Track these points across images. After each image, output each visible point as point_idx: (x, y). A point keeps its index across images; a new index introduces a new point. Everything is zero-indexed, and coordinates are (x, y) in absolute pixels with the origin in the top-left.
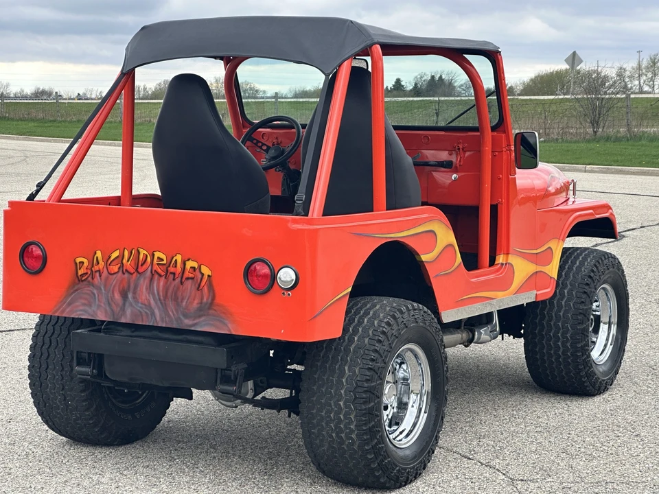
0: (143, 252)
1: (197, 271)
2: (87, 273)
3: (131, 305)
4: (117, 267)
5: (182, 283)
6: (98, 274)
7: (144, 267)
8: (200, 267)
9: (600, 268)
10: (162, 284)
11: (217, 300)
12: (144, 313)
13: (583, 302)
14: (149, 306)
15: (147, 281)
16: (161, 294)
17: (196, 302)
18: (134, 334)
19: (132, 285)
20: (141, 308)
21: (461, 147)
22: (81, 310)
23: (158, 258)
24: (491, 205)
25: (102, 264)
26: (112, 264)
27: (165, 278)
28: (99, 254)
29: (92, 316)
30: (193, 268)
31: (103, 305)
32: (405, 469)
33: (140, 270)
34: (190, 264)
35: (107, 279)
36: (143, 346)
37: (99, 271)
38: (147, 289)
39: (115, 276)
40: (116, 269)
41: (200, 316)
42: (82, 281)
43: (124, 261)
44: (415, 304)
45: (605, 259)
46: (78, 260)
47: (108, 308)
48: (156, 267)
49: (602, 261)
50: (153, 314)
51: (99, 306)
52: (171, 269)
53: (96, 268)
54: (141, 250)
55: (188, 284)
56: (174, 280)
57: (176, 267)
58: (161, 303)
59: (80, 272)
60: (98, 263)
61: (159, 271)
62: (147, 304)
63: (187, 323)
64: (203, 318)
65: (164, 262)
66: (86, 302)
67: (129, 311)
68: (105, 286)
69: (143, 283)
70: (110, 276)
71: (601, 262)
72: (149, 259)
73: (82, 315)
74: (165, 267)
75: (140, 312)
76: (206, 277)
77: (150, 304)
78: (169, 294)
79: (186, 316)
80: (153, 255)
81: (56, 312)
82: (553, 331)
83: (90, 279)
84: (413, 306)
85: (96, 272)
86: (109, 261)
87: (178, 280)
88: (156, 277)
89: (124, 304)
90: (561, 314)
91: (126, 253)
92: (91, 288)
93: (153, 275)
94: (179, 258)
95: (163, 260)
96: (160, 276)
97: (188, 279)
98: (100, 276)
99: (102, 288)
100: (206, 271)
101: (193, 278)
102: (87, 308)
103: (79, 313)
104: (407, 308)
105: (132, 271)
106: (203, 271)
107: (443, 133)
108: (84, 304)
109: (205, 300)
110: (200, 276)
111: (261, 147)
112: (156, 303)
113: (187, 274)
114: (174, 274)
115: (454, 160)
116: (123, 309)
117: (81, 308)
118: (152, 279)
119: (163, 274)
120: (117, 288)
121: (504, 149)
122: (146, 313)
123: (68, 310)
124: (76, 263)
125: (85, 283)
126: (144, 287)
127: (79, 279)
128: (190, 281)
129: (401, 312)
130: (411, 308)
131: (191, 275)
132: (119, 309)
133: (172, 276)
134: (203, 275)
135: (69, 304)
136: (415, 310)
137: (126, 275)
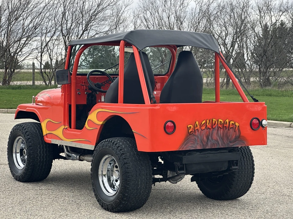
0: (214, 120)
1: (234, 125)
2: (193, 131)
3: (210, 141)
4: (205, 127)
5: (229, 130)
6: (197, 131)
7: (215, 126)
8: (235, 123)
10: (222, 131)
11: (241, 135)
12: (215, 144)
14: (217, 140)
15: (216, 131)
16: (221, 135)
17: (234, 136)
19: (211, 133)
20: (214, 142)
22: (190, 146)
23: (220, 121)
25: (198, 126)
26: (203, 126)
27: (223, 129)
28: (197, 123)
29: (195, 148)
30: (233, 124)
31: (199, 143)
33: (213, 127)
34: (232, 122)
35: (201, 132)
37: (198, 129)
38: (216, 134)
39: (204, 130)
40: (204, 128)
41: (235, 141)
42: (191, 134)
43: (207, 124)
46: (189, 126)
47: (201, 144)
48: (219, 125)
50: (219, 143)
51: (198, 143)
52: (225, 125)
53: (196, 128)
54: (213, 119)
55: (231, 130)
56: (226, 129)
57: (226, 124)
58: (222, 138)
59: (190, 131)
60: (197, 126)
61: (220, 126)
62: (216, 139)
63: (231, 145)
64: (236, 142)
65: (222, 123)
66: (192, 143)
67: (209, 144)
68: (200, 135)
69: (215, 132)
70: (202, 131)
72: (217, 122)
74: (223, 125)
75: (214, 143)
76: (237, 127)
77: (217, 139)
78: (225, 135)
79: (230, 142)
80: (218, 121)
81: (180, 149)
83: (194, 133)
85: (196, 130)
86: (201, 125)
87: (227, 129)
88: (220, 129)
89: (208, 141)
91: (208, 121)
92: (195, 137)
93: (218, 128)
94: (227, 121)
95: (222, 122)
96: (221, 128)
97: (231, 128)
98: (198, 131)
99: (199, 136)
100: (237, 124)
101: (233, 128)
102: (192, 145)
103: (189, 148)
105: (210, 128)
106: (236, 125)
108: (192, 144)
109: (237, 135)
110: (235, 127)
112: (220, 139)
113: (231, 126)
114: (226, 127)
116: (207, 143)
117: (191, 145)
118: (218, 130)
119: (222, 127)
120: (205, 136)
122: (216, 143)
123: (185, 147)
124: (188, 128)
125: (192, 135)
126: (215, 134)
127: (189, 134)
128: (232, 129)
131: (232, 127)
132: (205, 143)
133: (225, 128)
134: (236, 126)
135: (186, 145)
137: (208, 130)
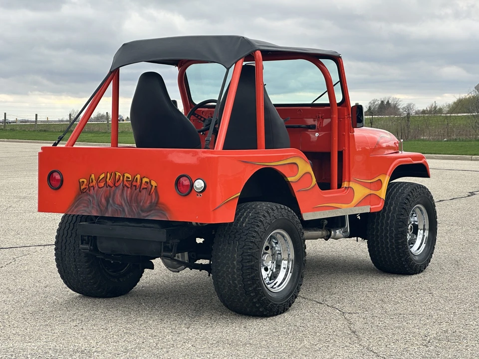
0: (118, 174)
1: (149, 184)
2: (86, 188)
3: (111, 205)
4: (103, 183)
5: (140, 191)
6: (92, 188)
7: (119, 183)
8: (150, 182)
9: (414, 194)
10: (129, 192)
11: (161, 200)
12: (118, 210)
13: (402, 214)
14: (121, 206)
15: (120, 191)
16: (128, 198)
17: (148, 202)
18: (114, 224)
19: (112, 193)
20: (117, 207)
21: (320, 116)
22: (82, 210)
23: (127, 177)
24: (338, 152)
25: (95, 182)
26: (101, 181)
27: (131, 189)
28: (93, 176)
29: (89, 213)
30: (146, 182)
31: (95, 206)
32: (276, 304)
33: (116, 185)
34: (145, 180)
35: (97, 191)
36: (119, 230)
37: (93, 186)
38: (120, 196)
39: (102, 189)
40: (102, 184)
41: (150, 211)
42: (84, 193)
43: (108, 180)
44: (282, 206)
45: (418, 188)
46: (81, 180)
47: (98, 209)
48: (126, 183)
49: (416, 189)
50: (124, 210)
51: (93, 207)
52: (134, 183)
53: (91, 185)
54: (117, 173)
55: (144, 192)
56: (136, 189)
57: (137, 182)
58: (128, 203)
59: (82, 188)
60: (92, 181)
61: (127, 185)
62: (120, 204)
63: (143, 215)
64: (152, 212)
65: (130, 179)
66: (85, 205)
67: (110, 209)
68: (96, 195)
69: (118, 192)
70: (100, 189)
71: (414, 190)
72: (121, 178)
73: (84, 213)
74: (130, 182)
75: (117, 210)
76: (154, 187)
77: (122, 203)
78: (133, 198)
79: (143, 211)
80: (124, 175)
81: (68, 212)
82: (384, 233)
83: (88, 191)
84: (281, 207)
85: (91, 187)
86: (99, 180)
87: (138, 190)
88: (126, 188)
89: (107, 205)
90: (389, 222)
91: (109, 175)
92: (89, 197)
93: (124, 187)
94: (138, 176)
95: (129, 178)
96: (128, 188)
97: (143, 189)
98: (94, 189)
99: (95, 196)
100: (154, 183)
101: (146, 188)
102: (85, 209)
103: (82, 212)
104: (277, 207)
105: (112, 185)
106: (152, 184)
107: (310, 108)
108: (84, 207)
109: (153, 201)
110: (150, 187)
111: (200, 119)
112: (126, 204)
113: (143, 186)
114: (136, 186)
115: (316, 124)
116: (107, 208)
117: (83, 209)
118: (123, 190)
119: (129, 186)
120: (103, 196)
121: (346, 117)
122: (120, 210)
123: (75, 210)
124: (80, 182)
125: (85, 194)
126: (119, 195)
127: (82, 192)
128: (145, 190)
129: (273, 210)
130: (279, 208)
131: (145, 187)
132: (104, 208)
133: (134, 188)
134: (152, 186)
135: (76, 207)
136: (282, 209)
137: (109, 188)
